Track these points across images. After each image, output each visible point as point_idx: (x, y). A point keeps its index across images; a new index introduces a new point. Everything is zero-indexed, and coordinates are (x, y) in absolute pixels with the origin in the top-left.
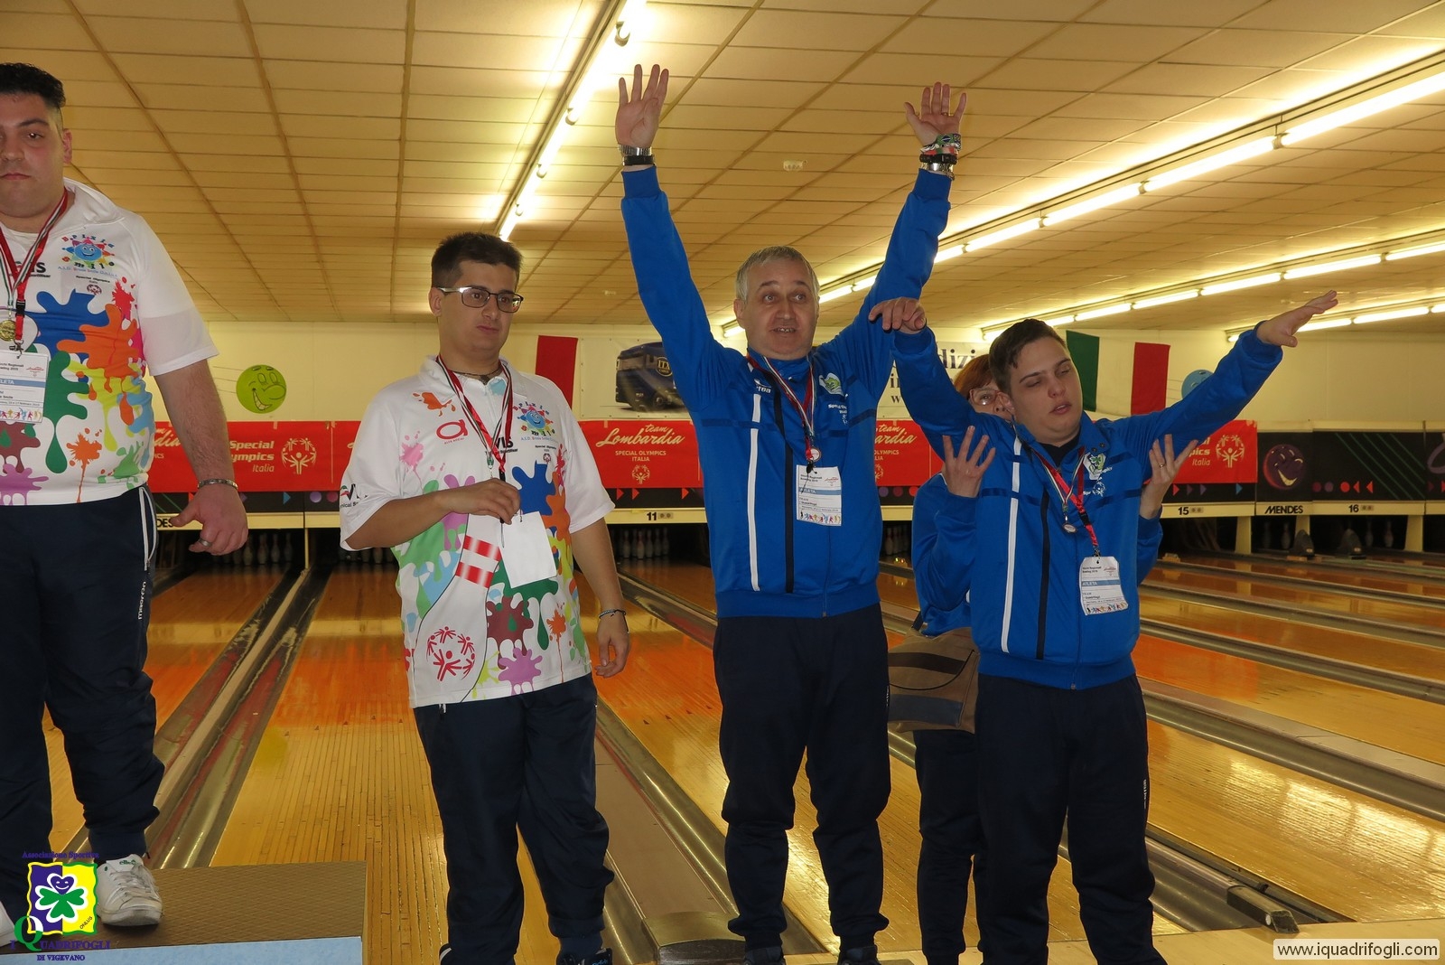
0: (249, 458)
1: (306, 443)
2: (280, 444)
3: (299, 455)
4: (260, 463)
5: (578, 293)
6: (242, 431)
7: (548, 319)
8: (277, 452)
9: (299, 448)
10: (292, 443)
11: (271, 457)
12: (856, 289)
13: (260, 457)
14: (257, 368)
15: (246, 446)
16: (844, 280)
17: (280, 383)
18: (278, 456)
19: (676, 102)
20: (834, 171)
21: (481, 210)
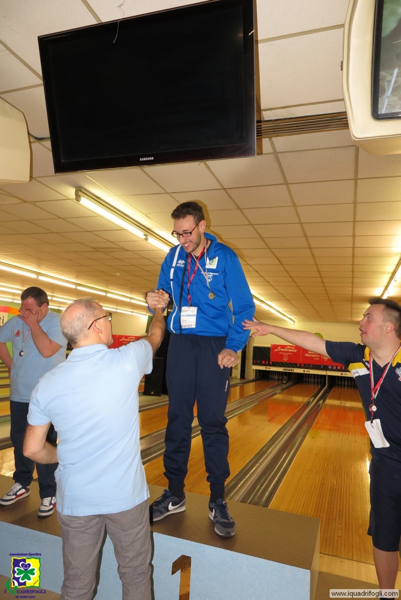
0: (313, 356)
4: (316, 357)
11: (318, 356)
21: (377, 292)
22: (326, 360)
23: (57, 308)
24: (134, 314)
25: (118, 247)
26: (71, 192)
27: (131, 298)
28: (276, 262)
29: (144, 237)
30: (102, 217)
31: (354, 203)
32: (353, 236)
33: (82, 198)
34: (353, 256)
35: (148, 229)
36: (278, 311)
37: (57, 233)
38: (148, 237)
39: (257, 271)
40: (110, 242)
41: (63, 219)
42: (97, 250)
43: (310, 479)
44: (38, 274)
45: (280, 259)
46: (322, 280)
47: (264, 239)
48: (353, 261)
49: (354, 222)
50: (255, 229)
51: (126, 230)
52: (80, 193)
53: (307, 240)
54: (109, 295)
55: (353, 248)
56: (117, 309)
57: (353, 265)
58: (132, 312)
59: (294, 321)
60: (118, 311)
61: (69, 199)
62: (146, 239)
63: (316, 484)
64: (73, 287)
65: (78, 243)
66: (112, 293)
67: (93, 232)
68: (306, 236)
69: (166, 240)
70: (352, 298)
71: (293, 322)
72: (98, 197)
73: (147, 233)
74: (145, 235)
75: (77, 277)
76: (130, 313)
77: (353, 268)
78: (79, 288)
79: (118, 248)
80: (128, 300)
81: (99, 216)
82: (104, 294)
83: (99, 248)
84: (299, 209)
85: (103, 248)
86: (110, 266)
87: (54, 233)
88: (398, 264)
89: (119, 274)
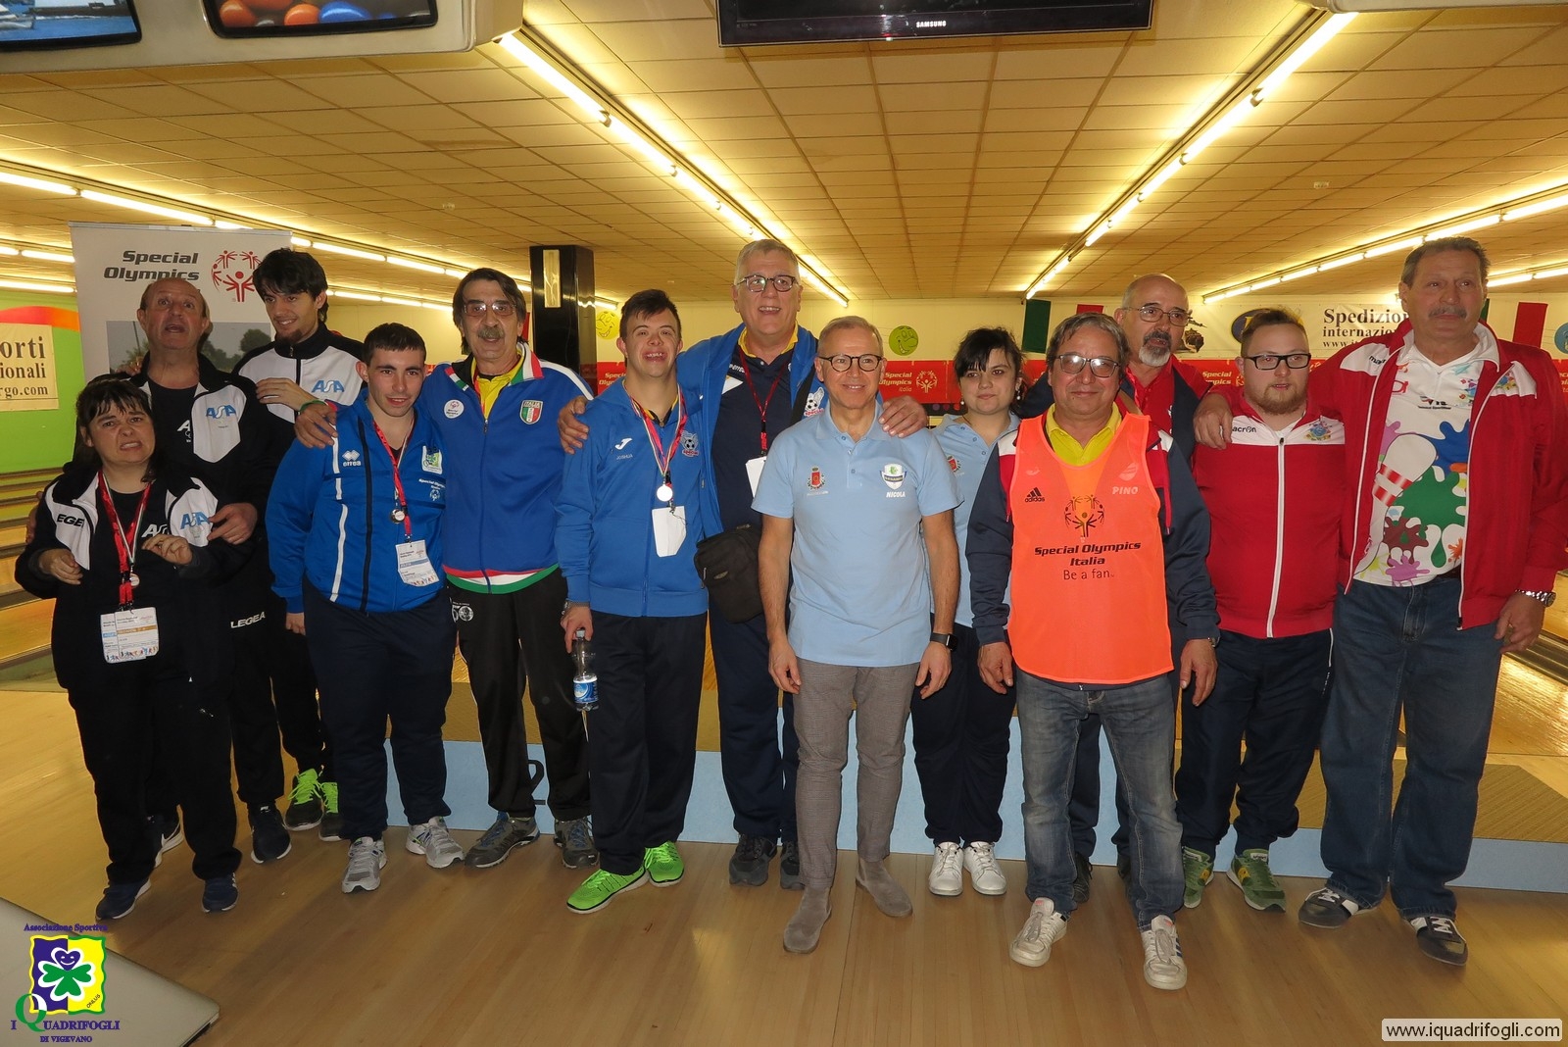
0: (897, 383)
1: (931, 374)
2: (915, 375)
3: (927, 381)
4: (904, 386)
5: (1115, 276)
6: (893, 367)
7: (1085, 294)
8: (913, 379)
9: (927, 377)
10: (922, 374)
11: (910, 383)
12: (1320, 269)
13: (903, 382)
14: (901, 328)
15: (895, 375)
16: (1309, 264)
17: (915, 337)
18: (914, 382)
19: (1257, 145)
20: (1349, 187)
21: (1076, 225)
22: (927, 391)
24: (425, 305)
25: (502, 139)
27: (447, 265)
28: (885, 164)
29: (604, 118)
31: (1128, 41)
32: (1088, 106)
34: (1066, 149)
35: (611, 96)
36: (822, 279)
37: (348, 109)
38: (611, 117)
39: (824, 187)
40: (485, 126)
42: (433, 146)
44: (215, 213)
45: (896, 157)
47: (887, 115)
48: (1061, 159)
49: (1109, 77)
50: (876, 93)
53: (983, 116)
54: (393, 260)
55: (1077, 131)
56: (382, 295)
57: (1057, 167)
58: (422, 300)
59: (847, 300)
60: (386, 300)
62: (607, 124)
65: (391, 131)
66: (399, 254)
67: (453, 106)
68: (985, 108)
69: (640, 121)
70: (1016, 239)
71: (844, 303)
73: (607, 108)
74: (606, 113)
75: (311, 214)
76: (417, 304)
77: (1053, 174)
79: (498, 142)
80: (438, 270)
82: (379, 258)
83: (446, 143)
85: (453, 143)
86: (441, 185)
87: (340, 108)
88: (1155, 165)
89: (453, 206)
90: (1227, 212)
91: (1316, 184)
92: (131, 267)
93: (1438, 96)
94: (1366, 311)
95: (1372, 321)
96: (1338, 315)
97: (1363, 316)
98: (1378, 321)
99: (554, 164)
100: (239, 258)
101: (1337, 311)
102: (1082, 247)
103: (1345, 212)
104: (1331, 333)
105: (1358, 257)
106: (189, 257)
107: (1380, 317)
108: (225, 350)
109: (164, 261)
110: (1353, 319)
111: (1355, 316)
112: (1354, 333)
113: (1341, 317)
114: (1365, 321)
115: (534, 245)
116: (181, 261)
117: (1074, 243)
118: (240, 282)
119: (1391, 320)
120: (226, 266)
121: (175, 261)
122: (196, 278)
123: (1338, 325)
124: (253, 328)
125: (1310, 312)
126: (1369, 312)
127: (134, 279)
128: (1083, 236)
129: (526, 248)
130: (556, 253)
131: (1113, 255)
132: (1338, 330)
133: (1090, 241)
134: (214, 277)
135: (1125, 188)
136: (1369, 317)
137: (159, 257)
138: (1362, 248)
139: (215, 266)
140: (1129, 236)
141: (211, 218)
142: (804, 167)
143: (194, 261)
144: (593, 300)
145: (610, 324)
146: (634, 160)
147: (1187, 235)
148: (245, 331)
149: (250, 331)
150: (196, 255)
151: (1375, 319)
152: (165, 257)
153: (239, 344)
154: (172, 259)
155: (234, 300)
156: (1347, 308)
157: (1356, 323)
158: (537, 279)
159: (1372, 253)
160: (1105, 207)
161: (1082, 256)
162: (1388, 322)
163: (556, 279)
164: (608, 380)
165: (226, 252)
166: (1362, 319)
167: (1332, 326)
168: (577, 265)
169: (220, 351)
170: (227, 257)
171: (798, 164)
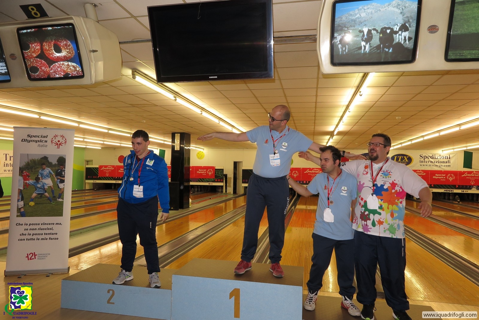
1: (297, 172)
5: (350, 144)
7: (344, 148)
9: (295, 173)
12: (412, 143)
16: (409, 141)
17: (292, 160)
19: (372, 106)
20: (408, 119)
21: (331, 128)
22: (295, 177)
23: (85, 147)
26: (129, 72)
28: (264, 111)
29: (174, 99)
30: (145, 86)
31: (317, 78)
32: (316, 96)
33: (136, 76)
34: (316, 107)
35: (176, 92)
37: (106, 96)
38: (177, 98)
39: (249, 117)
40: (145, 100)
41: (114, 87)
42: (133, 106)
43: (292, 253)
44: (80, 123)
45: (266, 109)
46: (294, 122)
47: (257, 98)
48: (315, 110)
49: (317, 88)
50: (252, 92)
51: (160, 93)
52: (135, 73)
53: (286, 98)
55: (316, 102)
57: (315, 112)
61: (124, 75)
62: (176, 100)
63: (296, 256)
64: (106, 131)
65: (120, 101)
67: (134, 95)
68: (285, 96)
69: (188, 99)
70: (314, 132)
72: (146, 75)
73: (176, 96)
74: (174, 97)
75: (108, 124)
77: (315, 114)
78: (110, 132)
79: (152, 105)
81: (143, 85)
83: (136, 105)
84: (282, 81)
85: (138, 104)
86: (140, 116)
87: (103, 95)
88: (344, 112)
89: (145, 121)
90: (374, 125)
91: (397, 118)
92: (29, 139)
93: (419, 93)
94: (433, 155)
95: (435, 158)
96: (424, 156)
97: (432, 157)
98: (437, 159)
99: (169, 110)
100: (59, 137)
101: (424, 155)
102: (334, 135)
103: (412, 126)
104: (422, 162)
105: (421, 139)
106: (45, 136)
107: (438, 157)
108: (52, 162)
109: (38, 137)
110: (429, 158)
111: (429, 157)
112: (430, 162)
113: (425, 157)
114: (433, 158)
115: (172, 132)
116: (43, 137)
117: (331, 134)
118: (59, 143)
119: (441, 158)
120: (55, 139)
121: (41, 137)
122: (47, 142)
123: (424, 159)
124: (61, 156)
125: (414, 155)
126: (434, 156)
127: (29, 142)
128: (333, 132)
129: (170, 133)
130: (179, 134)
131: (346, 137)
132: (424, 161)
133: (335, 133)
134: (52, 142)
135: (339, 118)
136: (434, 157)
137: (37, 136)
138: (423, 136)
139: (52, 139)
140: (348, 132)
141: (78, 124)
142: (241, 112)
143: (47, 137)
144: (190, 147)
145: (201, 155)
146: (191, 110)
147: (366, 132)
148: (59, 157)
149: (60, 157)
150: (47, 136)
151: (436, 158)
152: (39, 136)
153: (56, 160)
154: (40, 137)
155: (56, 148)
156: (427, 154)
157: (430, 159)
158: (173, 141)
159: (426, 138)
160: (336, 124)
161: (335, 137)
162: (440, 159)
163: (179, 141)
164: (200, 171)
165: (56, 135)
166: (432, 158)
167: (423, 160)
168: (185, 138)
169: (51, 162)
170: (56, 136)
171: (239, 111)
